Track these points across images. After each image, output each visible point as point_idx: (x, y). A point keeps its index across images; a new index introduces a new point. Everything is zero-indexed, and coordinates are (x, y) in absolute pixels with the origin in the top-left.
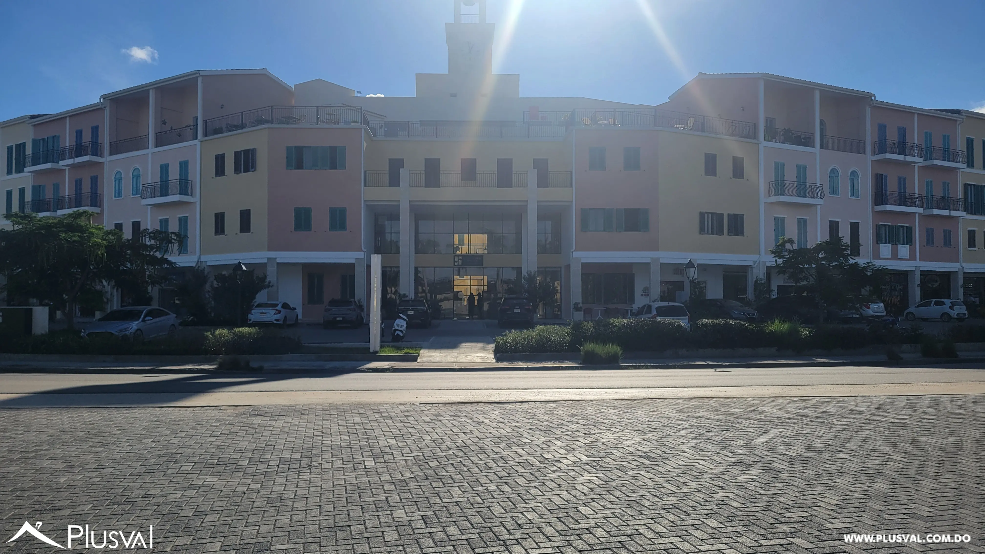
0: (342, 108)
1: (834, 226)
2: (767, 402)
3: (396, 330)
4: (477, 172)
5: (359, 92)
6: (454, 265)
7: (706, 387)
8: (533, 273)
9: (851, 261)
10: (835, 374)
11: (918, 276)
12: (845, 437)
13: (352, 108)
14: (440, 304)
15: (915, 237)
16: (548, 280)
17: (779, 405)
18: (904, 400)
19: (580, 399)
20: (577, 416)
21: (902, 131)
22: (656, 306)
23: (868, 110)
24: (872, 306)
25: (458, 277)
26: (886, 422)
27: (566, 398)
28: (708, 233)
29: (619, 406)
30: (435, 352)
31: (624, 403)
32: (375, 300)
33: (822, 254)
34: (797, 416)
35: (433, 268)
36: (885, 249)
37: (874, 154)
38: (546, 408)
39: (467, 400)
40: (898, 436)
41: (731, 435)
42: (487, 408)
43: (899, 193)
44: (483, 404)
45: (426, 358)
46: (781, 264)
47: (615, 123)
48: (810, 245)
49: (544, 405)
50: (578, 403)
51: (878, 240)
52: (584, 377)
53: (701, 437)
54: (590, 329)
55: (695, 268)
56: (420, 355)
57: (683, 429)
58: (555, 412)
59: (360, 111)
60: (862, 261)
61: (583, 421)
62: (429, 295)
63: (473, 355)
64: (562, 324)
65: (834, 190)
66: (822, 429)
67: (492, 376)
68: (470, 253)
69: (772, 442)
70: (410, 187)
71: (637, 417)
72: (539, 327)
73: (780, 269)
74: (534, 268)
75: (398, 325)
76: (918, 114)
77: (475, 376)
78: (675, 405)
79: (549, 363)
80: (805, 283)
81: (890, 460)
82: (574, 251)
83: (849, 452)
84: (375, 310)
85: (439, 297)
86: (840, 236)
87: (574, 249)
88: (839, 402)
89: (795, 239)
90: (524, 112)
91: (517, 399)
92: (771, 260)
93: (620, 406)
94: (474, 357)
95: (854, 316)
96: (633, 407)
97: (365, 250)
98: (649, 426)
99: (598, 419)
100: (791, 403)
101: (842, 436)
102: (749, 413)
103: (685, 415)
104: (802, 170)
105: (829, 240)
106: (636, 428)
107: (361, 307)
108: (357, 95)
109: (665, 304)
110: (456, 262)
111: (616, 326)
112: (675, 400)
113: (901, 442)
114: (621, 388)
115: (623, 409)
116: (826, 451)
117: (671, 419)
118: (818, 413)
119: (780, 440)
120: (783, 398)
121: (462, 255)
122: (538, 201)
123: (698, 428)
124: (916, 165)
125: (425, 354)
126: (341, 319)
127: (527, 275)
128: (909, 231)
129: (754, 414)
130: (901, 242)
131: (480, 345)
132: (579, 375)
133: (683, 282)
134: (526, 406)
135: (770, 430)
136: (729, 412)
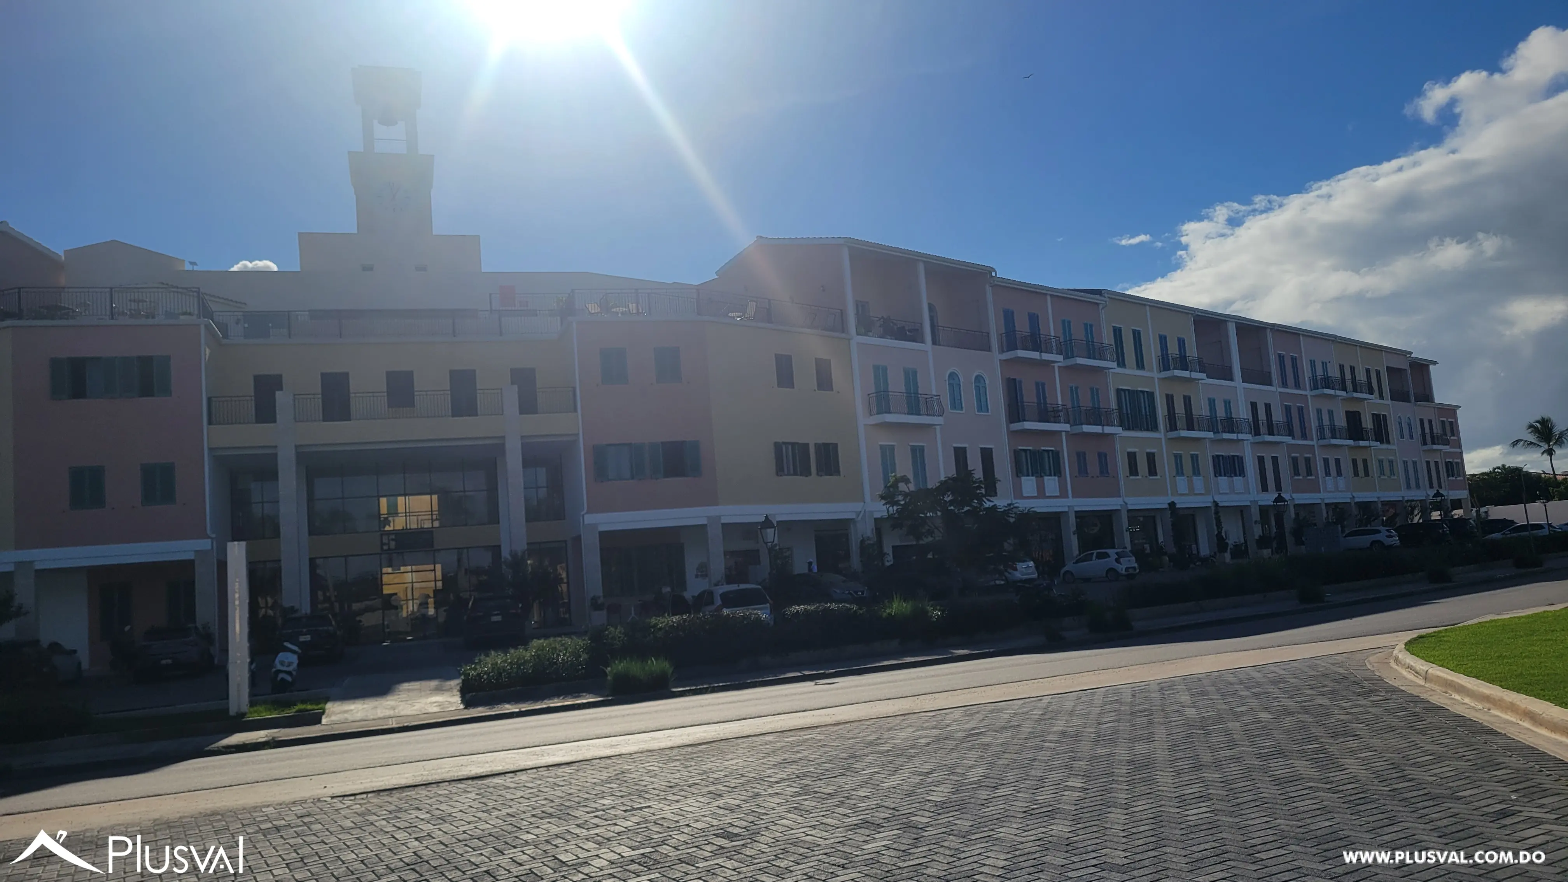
0: (160, 290)
1: (960, 455)
2: (894, 724)
3: (280, 671)
4: (416, 393)
5: (193, 263)
6: (382, 549)
7: (804, 711)
8: (520, 554)
9: (988, 504)
10: (981, 670)
11: (1072, 519)
12: (1006, 763)
13: (180, 290)
14: (358, 618)
15: (1064, 463)
16: (546, 563)
17: (911, 726)
18: (1074, 699)
19: (613, 754)
20: (610, 783)
21: (1034, 319)
22: (721, 592)
23: (989, 290)
24: (1021, 566)
25: (390, 570)
26: (1055, 733)
27: (589, 755)
28: (788, 474)
29: (676, 758)
30: (354, 703)
31: (683, 751)
32: (237, 621)
33: (949, 496)
34: (938, 739)
35: (344, 558)
36: (1029, 484)
37: (1002, 351)
38: (557, 777)
39: (418, 780)
40: (1073, 752)
41: (848, 782)
42: (454, 790)
43: (1039, 404)
44: (447, 783)
45: (338, 715)
46: (895, 514)
47: (638, 310)
48: (931, 484)
49: (553, 771)
50: (609, 761)
51: (1019, 471)
52: (616, 717)
53: (805, 790)
54: (619, 637)
55: (775, 527)
56: (327, 711)
57: (777, 782)
58: (573, 781)
59: (195, 294)
60: (1000, 502)
61: (621, 791)
62: (337, 605)
63: (424, 700)
64: (575, 633)
65: (956, 404)
66: (974, 754)
67: (461, 733)
68: (408, 527)
69: (907, 784)
70: (296, 421)
71: (705, 772)
72: (536, 643)
73: (894, 522)
74: (521, 546)
75: (282, 663)
76: (1051, 295)
77: (430, 737)
78: (762, 745)
79: (556, 700)
80: (930, 539)
81: (1066, 788)
82: (587, 513)
83: (1013, 784)
84: (238, 640)
85: (356, 606)
86: (969, 468)
87: (585, 511)
88: (991, 712)
89: (911, 476)
90: (490, 295)
91: (507, 767)
92: (881, 509)
93: (678, 758)
94: (426, 704)
95: (998, 582)
96: (698, 757)
97: (214, 536)
98: (725, 784)
99: (644, 783)
100: (927, 721)
101: (1001, 762)
102: (871, 744)
103: (778, 759)
104: (911, 377)
105: (955, 476)
106: (706, 790)
107: (208, 637)
108: (188, 267)
109: (734, 587)
110: (385, 544)
111: (661, 629)
112: (761, 737)
113: (1078, 761)
114: (676, 728)
115: (683, 762)
116: (982, 788)
117: (757, 768)
118: (965, 731)
119: (917, 779)
120: (916, 715)
121: (395, 532)
122: (522, 437)
123: (799, 777)
124: (1056, 365)
125: (334, 709)
126: (169, 661)
127: (509, 558)
128: (1056, 455)
129: (878, 744)
130: (1048, 472)
131: (434, 683)
132: (607, 715)
133: (758, 551)
134: (523, 777)
135: (902, 766)
136: (843, 747)
